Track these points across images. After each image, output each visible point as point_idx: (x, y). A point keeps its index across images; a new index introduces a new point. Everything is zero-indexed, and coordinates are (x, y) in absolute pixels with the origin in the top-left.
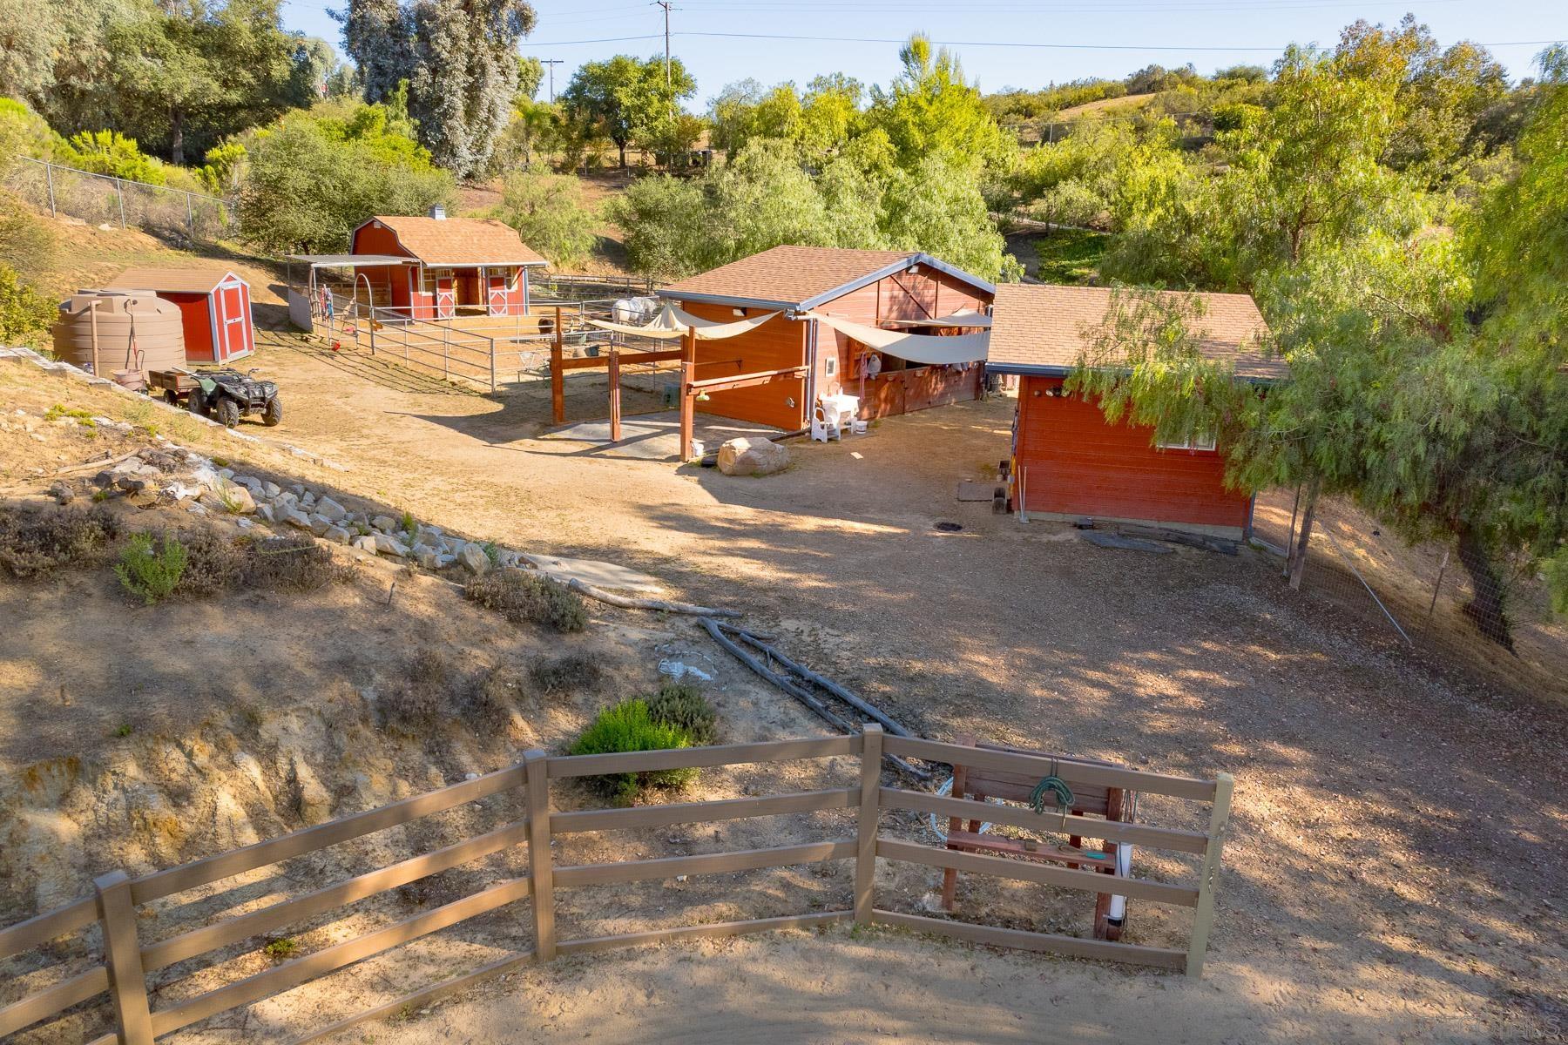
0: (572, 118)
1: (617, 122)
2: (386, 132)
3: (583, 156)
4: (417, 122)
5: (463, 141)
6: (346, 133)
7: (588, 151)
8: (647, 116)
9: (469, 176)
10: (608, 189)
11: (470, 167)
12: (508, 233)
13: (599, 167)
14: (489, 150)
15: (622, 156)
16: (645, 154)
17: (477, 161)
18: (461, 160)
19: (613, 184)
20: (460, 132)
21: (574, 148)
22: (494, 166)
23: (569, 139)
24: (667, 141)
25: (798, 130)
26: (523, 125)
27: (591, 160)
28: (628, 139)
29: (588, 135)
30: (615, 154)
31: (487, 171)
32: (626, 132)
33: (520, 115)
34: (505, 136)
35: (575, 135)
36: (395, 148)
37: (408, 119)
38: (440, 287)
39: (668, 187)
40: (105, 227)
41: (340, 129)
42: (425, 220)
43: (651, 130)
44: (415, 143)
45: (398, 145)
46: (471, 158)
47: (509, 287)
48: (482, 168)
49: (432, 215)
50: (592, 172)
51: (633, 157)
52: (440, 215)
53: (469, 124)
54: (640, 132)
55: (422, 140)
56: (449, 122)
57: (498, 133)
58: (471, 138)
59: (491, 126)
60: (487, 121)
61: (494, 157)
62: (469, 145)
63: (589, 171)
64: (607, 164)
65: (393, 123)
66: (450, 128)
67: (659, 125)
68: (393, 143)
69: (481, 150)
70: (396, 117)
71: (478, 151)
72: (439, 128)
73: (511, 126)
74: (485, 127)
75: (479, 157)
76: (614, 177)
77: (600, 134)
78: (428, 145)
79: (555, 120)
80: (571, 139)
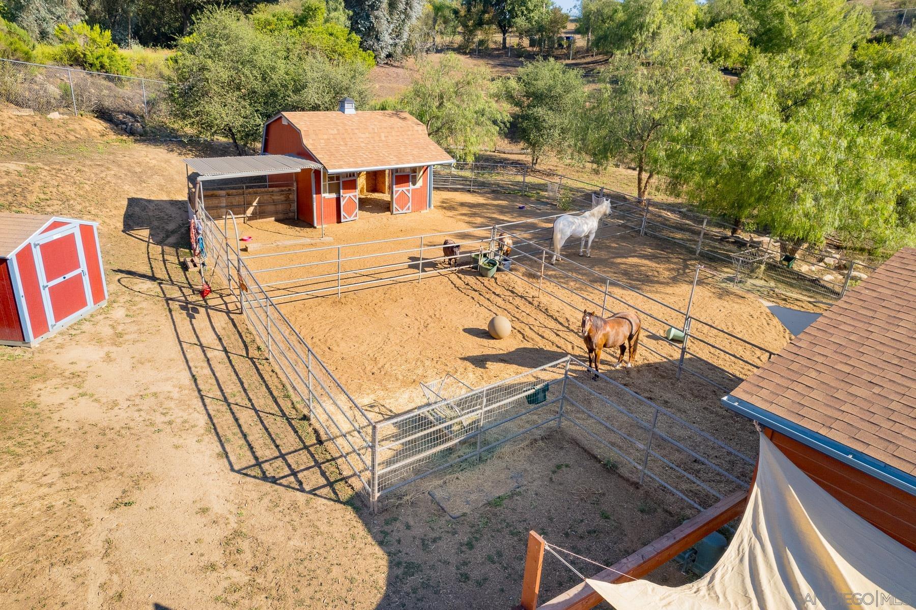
0: (469, 10)
1: (502, 13)
2: (327, 21)
3: (476, 40)
4: (351, 13)
5: (385, 28)
6: (295, 22)
7: (479, 36)
8: (527, 9)
9: (389, 56)
10: (494, 66)
11: (390, 49)
12: (416, 128)
13: (487, 48)
14: (405, 36)
15: (504, 39)
16: (521, 38)
17: (396, 45)
18: (383, 44)
19: (497, 62)
20: (384, 22)
21: (469, 32)
22: (409, 50)
23: (465, 26)
24: (541, 29)
25: (657, 21)
26: (433, 15)
27: (481, 42)
28: (510, 26)
29: (480, 24)
30: (499, 37)
31: (403, 53)
32: (509, 22)
33: (431, 7)
34: (419, 24)
35: (470, 23)
36: (331, 34)
37: (344, 11)
38: (344, 189)
39: (552, 70)
40: (55, 115)
41: (289, 19)
42: (334, 115)
43: (529, 20)
44: (347, 30)
45: (335, 32)
46: (391, 42)
47: (414, 184)
48: (399, 50)
49: (342, 109)
50: (482, 52)
51: (512, 40)
52: (350, 109)
53: (391, 14)
54: (521, 22)
55: (354, 28)
56: (376, 13)
57: (414, 21)
58: (392, 26)
59: (408, 16)
60: (405, 12)
61: (409, 41)
62: (390, 31)
63: (480, 51)
64: (492, 46)
65: (333, 14)
66: (376, 18)
67: (535, 15)
68: (330, 30)
69: (399, 36)
70: (335, 10)
71: (397, 36)
72: (368, 16)
73: (423, 16)
74: (403, 16)
75: (397, 41)
76: (498, 56)
77: (489, 22)
78: (358, 31)
79: (456, 12)
80: (467, 26)
